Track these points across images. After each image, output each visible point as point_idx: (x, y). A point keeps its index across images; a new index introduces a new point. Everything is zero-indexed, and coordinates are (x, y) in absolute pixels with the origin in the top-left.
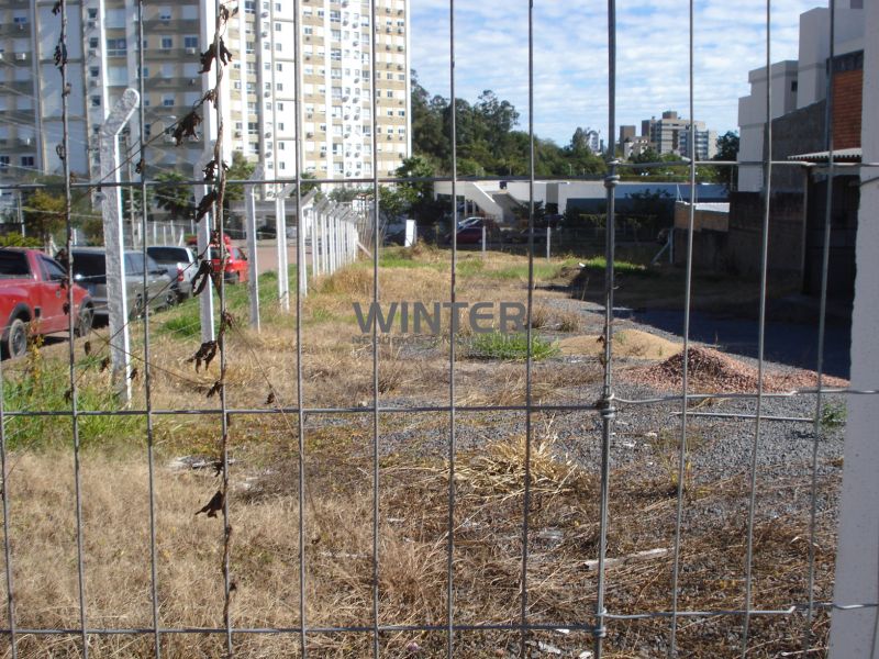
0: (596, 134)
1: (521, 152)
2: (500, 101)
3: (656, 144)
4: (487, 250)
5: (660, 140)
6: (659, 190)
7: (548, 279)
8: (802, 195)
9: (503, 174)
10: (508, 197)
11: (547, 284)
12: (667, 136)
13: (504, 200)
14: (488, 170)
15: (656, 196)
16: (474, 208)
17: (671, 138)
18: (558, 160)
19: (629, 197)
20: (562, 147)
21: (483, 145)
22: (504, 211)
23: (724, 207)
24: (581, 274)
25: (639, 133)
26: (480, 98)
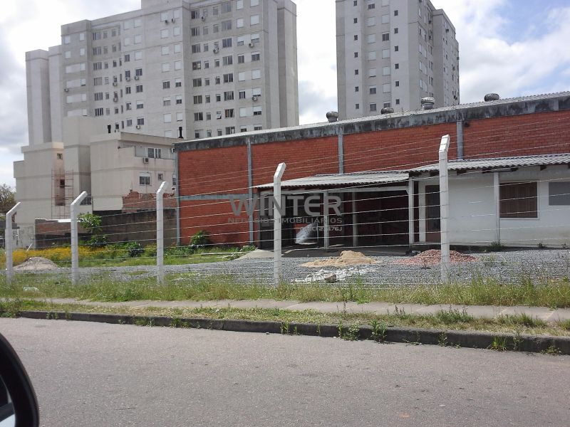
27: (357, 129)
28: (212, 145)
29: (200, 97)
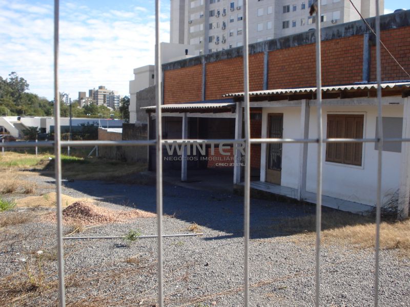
0: (67, 95)
1: (30, 103)
2: (20, 77)
3: (95, 101)
4: (5, 151)
5: (97, 99)
6: (94, 122)
7: (33, 165)
8: (147, 125)
9: (20, 113)
10: (21, 125)
11: (31, 168)
12: (101, 97)
13: (19, 126)
14: (12, 111)
15: (93, 125)
16: (4, 130)
17: (102, 98)
18: (48, 107)
19: (80, 125)
20: (50, 101)
21: (10, 99)
22: (19, 131)
23: (120, 130)
24: (49, 163)
25: (87, 95)
26: (10, 75)
27: (278, 45)
28: (182, 64)
29: (288, 22)
